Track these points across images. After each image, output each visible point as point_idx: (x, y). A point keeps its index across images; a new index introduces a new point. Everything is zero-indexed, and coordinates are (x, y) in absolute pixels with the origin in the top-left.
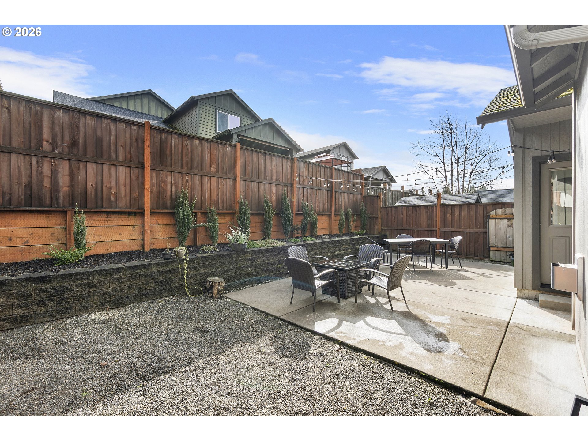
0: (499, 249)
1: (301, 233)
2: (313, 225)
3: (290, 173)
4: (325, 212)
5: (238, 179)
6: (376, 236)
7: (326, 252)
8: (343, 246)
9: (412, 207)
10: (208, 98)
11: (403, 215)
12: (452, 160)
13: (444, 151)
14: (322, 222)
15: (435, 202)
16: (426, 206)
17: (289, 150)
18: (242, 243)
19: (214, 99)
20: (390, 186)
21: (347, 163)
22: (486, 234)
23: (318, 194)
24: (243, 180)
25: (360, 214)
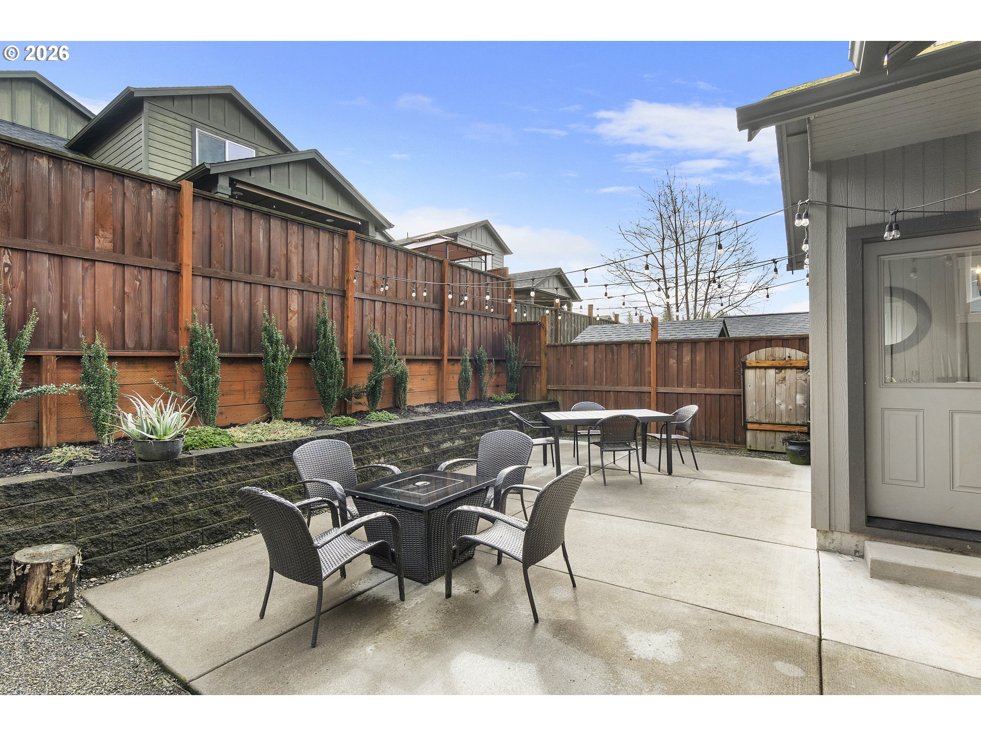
0: (763, 427)
1: (367, 403)
2: (399, 383)
3: (339, 265)
4: (429, 354)
5: (187, 273)
6: (535, 405)
7: (420, 446)
8: (460, 429)
9: (604, 346)
10: (173, 98)
11: (587, 361)
12: (676, 260)
13: (663, 244)
14: (420, 378)
15: (646, 336)
16: (631, 344)
17: (360, 223)
18: (167, 438)
19: (188, 102)
20: (569, 306)
21: (478, 254)
22: (740, 399)
23: (411, 315)
24: (204, 277)
25: (504, 359)
